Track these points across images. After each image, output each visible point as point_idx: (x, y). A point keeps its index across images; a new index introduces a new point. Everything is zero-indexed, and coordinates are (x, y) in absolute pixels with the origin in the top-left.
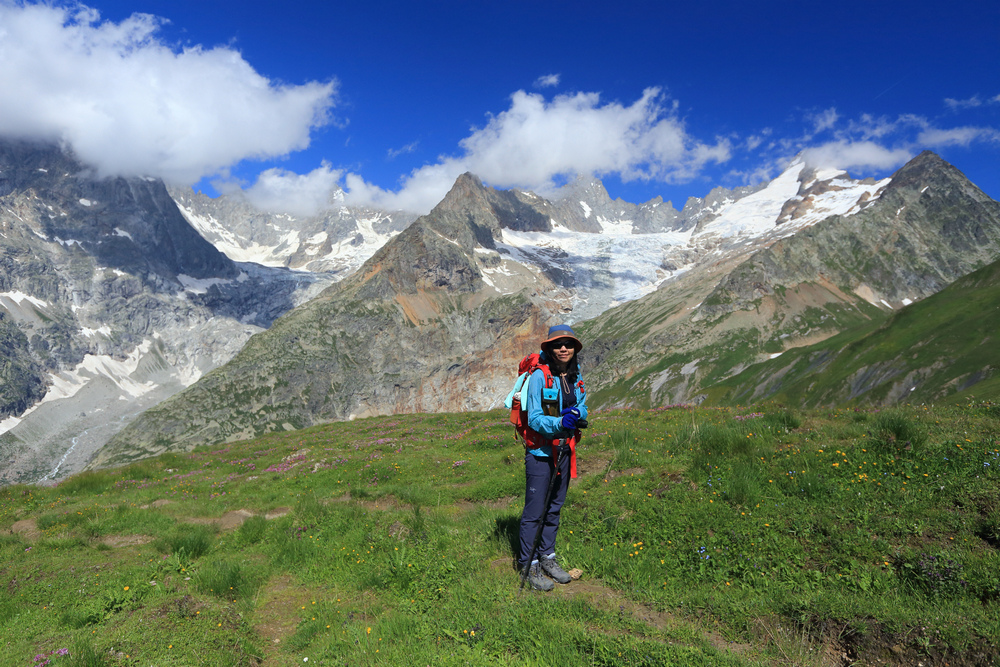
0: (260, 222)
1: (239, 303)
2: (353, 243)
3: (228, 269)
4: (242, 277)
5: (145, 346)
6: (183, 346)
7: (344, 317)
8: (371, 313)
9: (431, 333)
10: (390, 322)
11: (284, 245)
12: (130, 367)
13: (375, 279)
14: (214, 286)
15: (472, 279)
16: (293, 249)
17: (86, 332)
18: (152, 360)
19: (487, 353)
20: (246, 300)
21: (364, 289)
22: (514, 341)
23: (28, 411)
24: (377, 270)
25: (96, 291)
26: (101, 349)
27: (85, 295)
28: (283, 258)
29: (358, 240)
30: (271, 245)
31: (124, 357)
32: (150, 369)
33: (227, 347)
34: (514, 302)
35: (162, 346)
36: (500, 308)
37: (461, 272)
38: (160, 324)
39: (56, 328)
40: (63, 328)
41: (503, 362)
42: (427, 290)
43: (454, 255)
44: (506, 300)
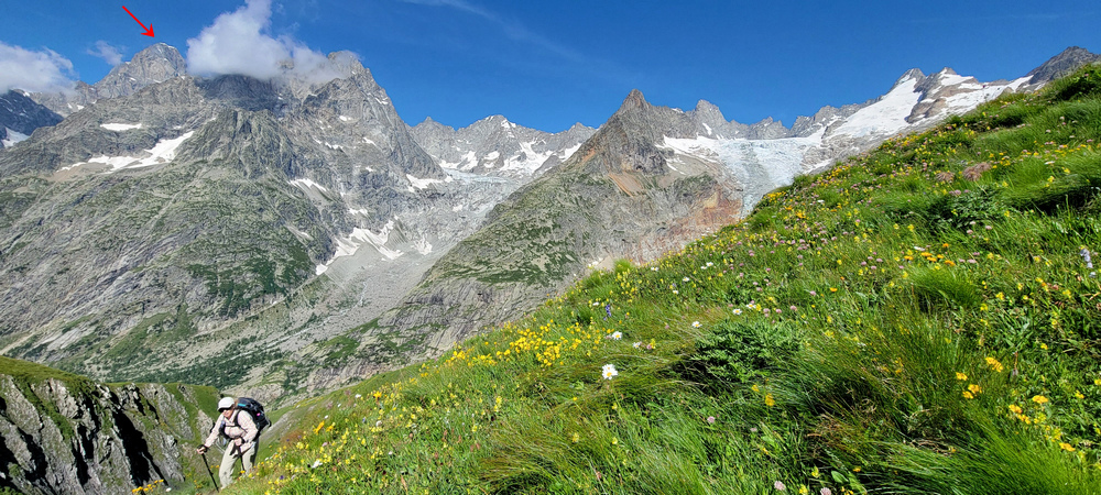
0: (447, 144)
1: (450, 197)
2: (519, 159)
3: (439, 172)
4: (448, 179)
5: (390, 225)
6: (416, 226)
7: (579, 185)
8: (598, 183)
9: (642, 202)
10: (612, 191)
11: (466, 162)
12: (382, 239)
13: (594, 159)
14: (431, 184)
15: (661, 164)
16: (474, 163)
17: (352, 211)
18: (396, 234)
19: (684, 220)
20: (454, 195)
21: (588, 166)
22: (704, 211)
23: (329, 262)
24: (593, 154)
25: (355, 182)
26: (363, 224)
27: (348, 185)
28: (466, 171)
29: (523, 157)
30: (455, 162)
31: (378, 232)
32: (396, 242)
33: (447, 228)
34: (702, 180)
35: (401, 226)
36: (691, 185)
37: (653, 158)
38: (398, 210)
39: (335, 207)
40: (338, 206)
41: (698, 228)
42: (628, 172)
43: (649, 145)
44: (695, 179)
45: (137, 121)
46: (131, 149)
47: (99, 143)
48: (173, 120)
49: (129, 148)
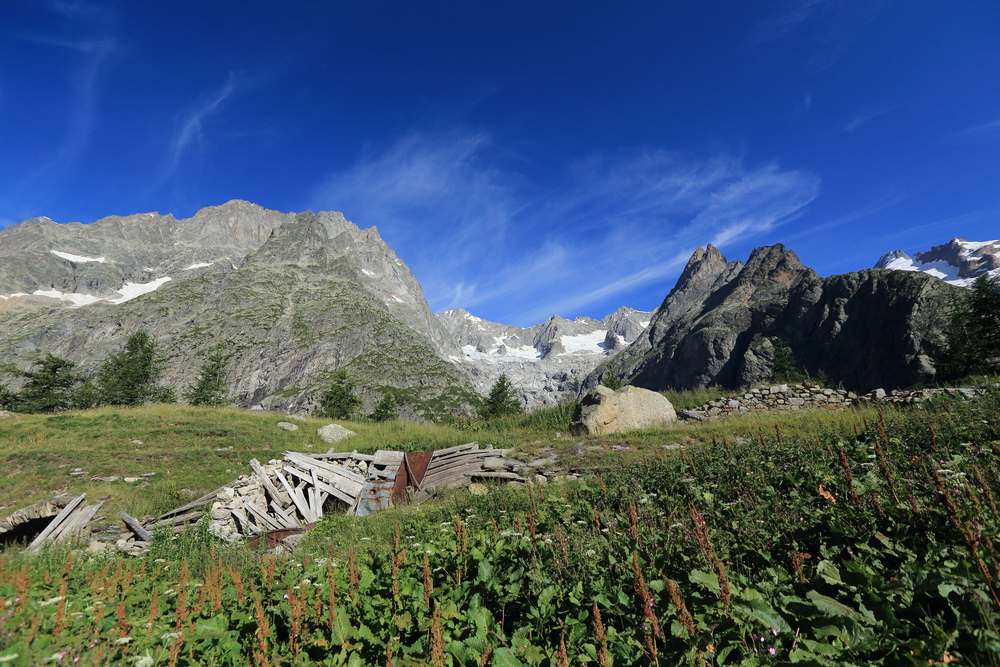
45: (98, 254)
46: (93, 286)
47: (49, 271)
48: (144, 259)
49: (90, 285)
